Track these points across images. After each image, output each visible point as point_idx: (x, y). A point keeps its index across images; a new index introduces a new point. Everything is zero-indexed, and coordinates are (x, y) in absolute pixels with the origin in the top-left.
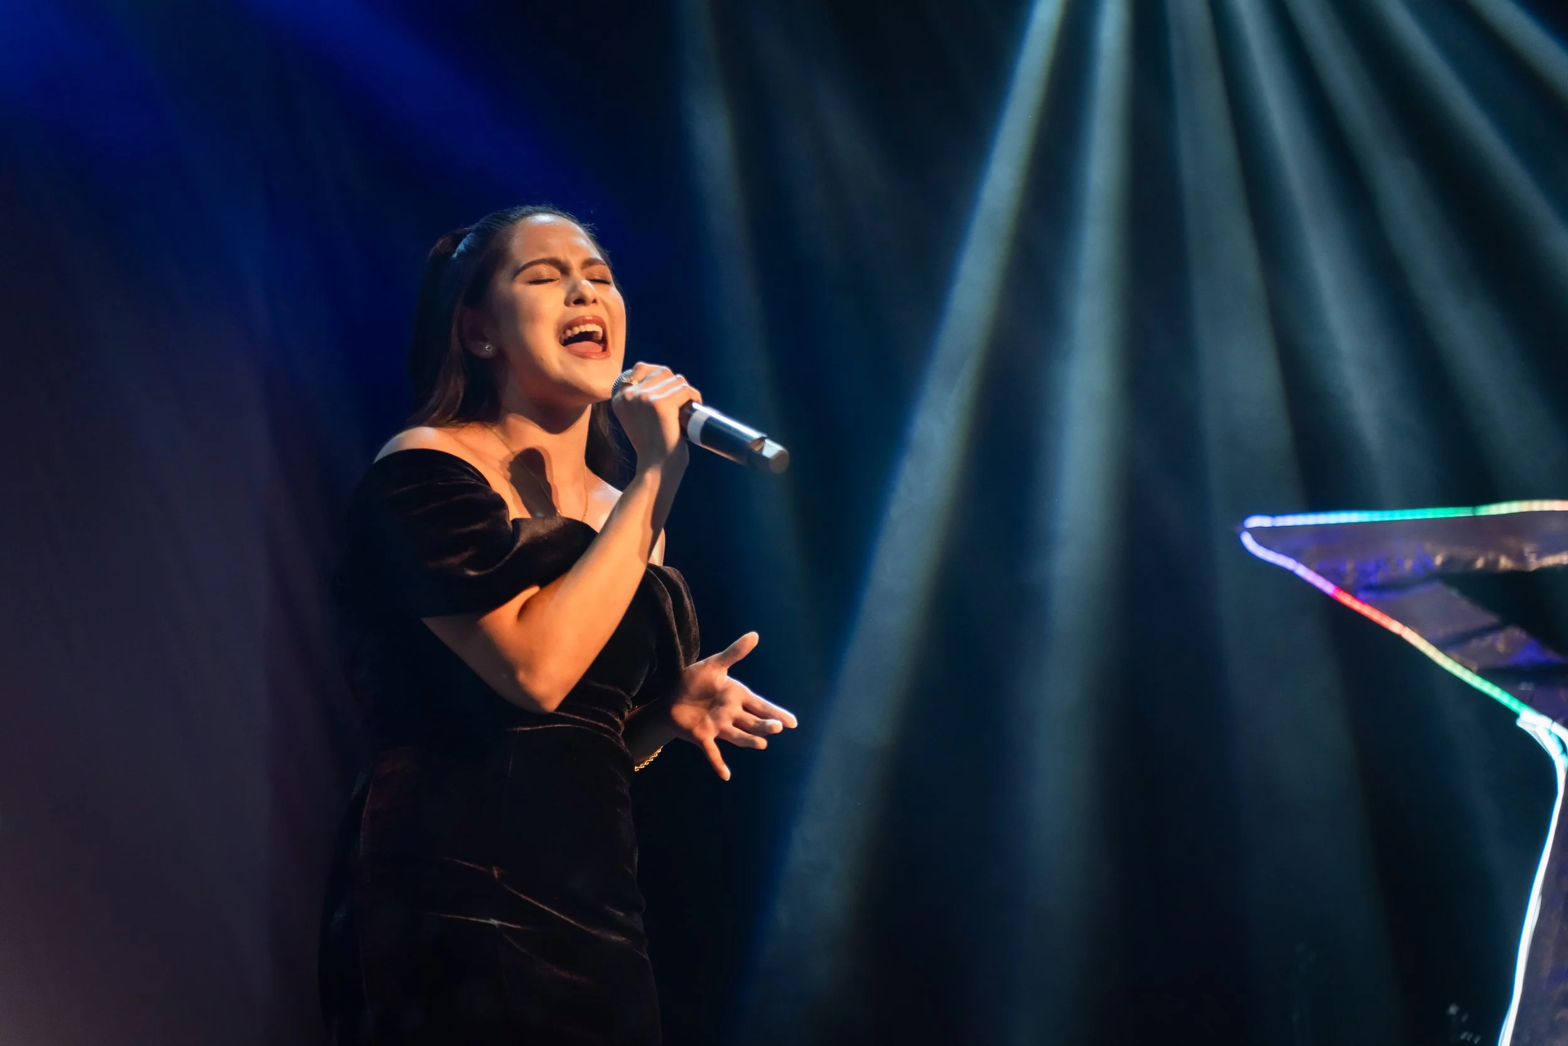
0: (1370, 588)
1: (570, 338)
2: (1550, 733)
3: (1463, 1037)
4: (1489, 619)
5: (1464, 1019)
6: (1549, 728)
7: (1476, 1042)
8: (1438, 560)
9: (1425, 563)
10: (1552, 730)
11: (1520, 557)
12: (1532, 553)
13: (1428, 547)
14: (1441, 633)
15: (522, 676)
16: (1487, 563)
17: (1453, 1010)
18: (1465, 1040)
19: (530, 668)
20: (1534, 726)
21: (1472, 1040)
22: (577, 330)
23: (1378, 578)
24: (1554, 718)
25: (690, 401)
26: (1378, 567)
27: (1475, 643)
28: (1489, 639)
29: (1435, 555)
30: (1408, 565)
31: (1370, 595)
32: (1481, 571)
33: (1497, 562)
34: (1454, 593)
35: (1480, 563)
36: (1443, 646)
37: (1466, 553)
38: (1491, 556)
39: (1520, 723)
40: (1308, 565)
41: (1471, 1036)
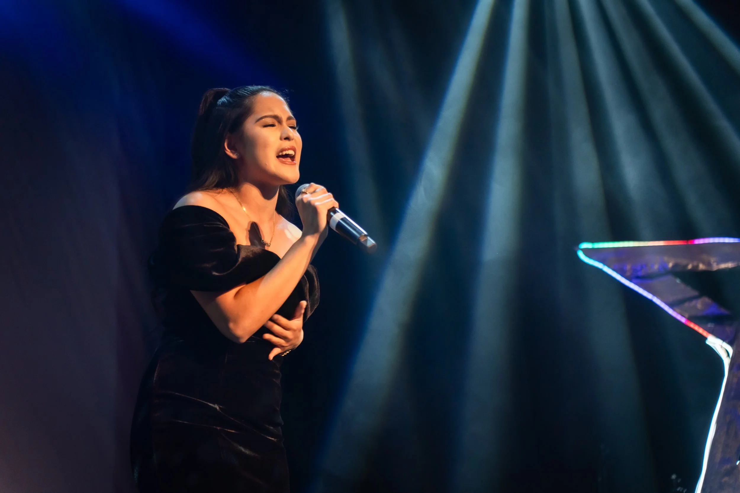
0: (638, 277)
1: (281, 156)
2: (722, 347)
3: (678, 489)
4: (695, 293)
5: (679, 481)
6: (721, 345)
7: (684, 492)
8: (670, 265)
9: (664, 266)
10: (723, 346)
11: (709, 264)
12: (714, 262)
13: (666, 259)
14: (671, 299)
15: (231, 325)
16: (693, 267)
17: (674, 477)
18: (679, 491)
19: (236, 322)
20: (714, 344)
21: (683, 491)
22: (284, 153)
23: (641, 273)
24: (724, 340)
25: (333, 208)
26: (642, 267)
27: (687, 304)
28: (694, 303)
29: (669, 263)
30: (656, 267)
31: (638, 281)
32: (690, 271)
33: (698, 266)
34: (678, 281)
35: (690, 267)
36: (671, 305)
37: (683, 261)
38: (695, 263)
39: (708, 342)
40: (609, 266)
41: (682, 489)
